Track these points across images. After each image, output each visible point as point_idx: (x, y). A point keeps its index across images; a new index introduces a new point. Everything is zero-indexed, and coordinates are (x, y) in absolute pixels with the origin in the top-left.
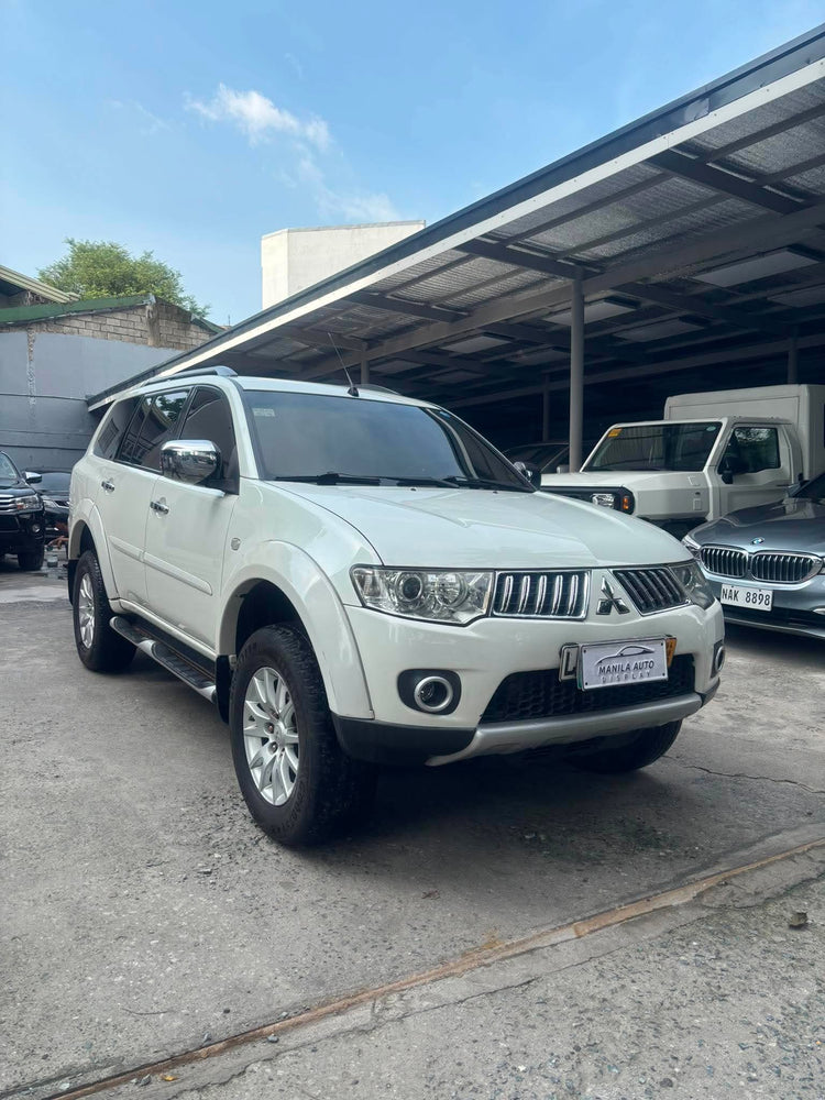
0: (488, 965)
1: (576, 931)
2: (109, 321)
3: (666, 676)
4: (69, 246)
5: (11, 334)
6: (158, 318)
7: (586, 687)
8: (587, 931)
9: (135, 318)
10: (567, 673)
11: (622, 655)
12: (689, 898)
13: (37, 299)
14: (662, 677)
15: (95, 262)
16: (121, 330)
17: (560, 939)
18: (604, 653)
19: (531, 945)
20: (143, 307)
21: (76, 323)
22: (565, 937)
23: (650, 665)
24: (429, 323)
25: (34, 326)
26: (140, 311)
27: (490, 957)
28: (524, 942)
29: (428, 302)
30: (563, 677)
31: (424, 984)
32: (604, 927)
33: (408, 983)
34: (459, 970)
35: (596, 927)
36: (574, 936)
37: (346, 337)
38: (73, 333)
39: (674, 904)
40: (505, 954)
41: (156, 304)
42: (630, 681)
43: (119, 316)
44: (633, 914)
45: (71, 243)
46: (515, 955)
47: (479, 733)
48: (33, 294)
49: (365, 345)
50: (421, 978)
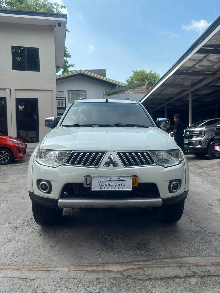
0: (32, 271)
1: (69, 269)
2: (136, 89)
3: (131, 190)
4: (133, 72)
5: (113, 95)
6: (149, 87)
7: (93, 190)
8: (73, 270)
9: (143, 88)
10: (86, 185)
11: (110, 180)
12: (122, 270)
13: (120, 86)
14: (129, 190)
15: (138, 75)
16: (139, 91)
17: (61, 270)
18: (101, 179)
19: (50, 269)
20: (145, 85)
21: (128, 91)
22: (64, 270)
23: (124, 185)
24: (208, 78)
25: (118, 93)
26: (144, 86)
27: (35, 268)
28: (49, 267)
29: (203, 71)
30: (85, 186)
31: (10, 270)
32: (80, 270)
33: (6, 268)
34: (23, 269)
35: (77, 270)
36: (67, 270)
37: (184, 85)
38: (127, 93)
39: (114, 270)
40: (40, 269)
41: (148, 83)
42: (113, 189)
43: (139, 88)
44: (95, 269)
45: (133, 71)
46: (43, 270)
47: (60, 200)
48: (118, 85)
49: (190, 87)
50: (10, 268)
